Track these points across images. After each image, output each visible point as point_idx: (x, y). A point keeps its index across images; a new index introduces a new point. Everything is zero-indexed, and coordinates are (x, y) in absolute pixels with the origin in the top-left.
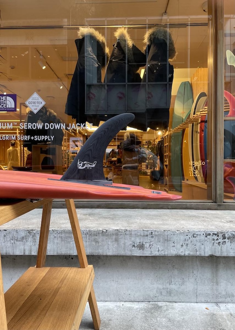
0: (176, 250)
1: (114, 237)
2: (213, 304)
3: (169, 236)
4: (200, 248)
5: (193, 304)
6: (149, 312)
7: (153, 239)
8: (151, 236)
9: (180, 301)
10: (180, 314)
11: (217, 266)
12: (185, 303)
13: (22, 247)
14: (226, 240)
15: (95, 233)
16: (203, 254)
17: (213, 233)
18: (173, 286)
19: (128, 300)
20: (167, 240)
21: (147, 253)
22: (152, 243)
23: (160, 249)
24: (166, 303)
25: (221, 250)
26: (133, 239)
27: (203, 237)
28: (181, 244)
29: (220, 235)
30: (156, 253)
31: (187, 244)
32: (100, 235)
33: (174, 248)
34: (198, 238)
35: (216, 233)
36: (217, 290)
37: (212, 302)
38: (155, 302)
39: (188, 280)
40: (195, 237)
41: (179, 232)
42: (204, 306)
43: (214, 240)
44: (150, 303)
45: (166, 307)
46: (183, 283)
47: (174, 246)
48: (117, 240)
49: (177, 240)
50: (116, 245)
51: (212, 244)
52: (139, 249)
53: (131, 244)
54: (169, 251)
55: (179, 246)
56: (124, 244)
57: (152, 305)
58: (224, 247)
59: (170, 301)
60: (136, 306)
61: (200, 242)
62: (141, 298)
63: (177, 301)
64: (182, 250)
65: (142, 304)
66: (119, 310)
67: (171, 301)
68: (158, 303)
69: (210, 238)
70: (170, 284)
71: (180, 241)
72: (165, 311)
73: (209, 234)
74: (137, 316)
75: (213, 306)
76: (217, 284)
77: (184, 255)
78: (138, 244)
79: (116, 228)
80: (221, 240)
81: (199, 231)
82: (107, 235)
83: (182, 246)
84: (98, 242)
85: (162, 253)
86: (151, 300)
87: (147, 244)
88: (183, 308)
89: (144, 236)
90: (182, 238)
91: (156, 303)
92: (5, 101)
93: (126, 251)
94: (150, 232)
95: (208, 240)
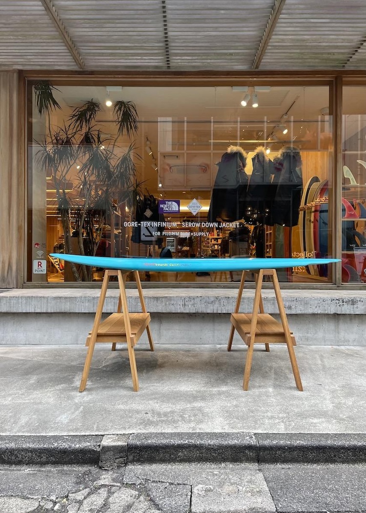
1: (272, 302)
3: (307, 301)
4: (328, 309)
5: (322, 346)
7: (297, 303)
8: (296, 301)
10: (315, 348)
11: (338, 321)
12: (317, 346)
13: (212, 308)
14: (344, 303)
16: (329, 313)
17: (336, 299)
18: (309, 334)
20: (306, 304)
21: (293, 312)
22: (296, 305)
23: (302, 309)
25: (341, 309)
27: (329, 302)
29: (341, 300)
30: (299, 312)
31: (319, 306)
32: (263, 300)
33: (311, 309)
34: (326, 302)
35: (338, 299)
36: (338, 337)
37: (335, 345)
39: (319, 330)
42: (330, 346)
43: (336, 303)
46: (316, 333)
48: (274, 304)
49: (313, 303)
50: (273, 307)
51: (335, 306)
52: (288, 309)
54: (308, 311)
55: (314, 308)
58: (343, 308)
59: (308, 344)
61: (327, 304)
64: (316, 310)
69: (334, 302)
70: (307, 334)
71: (315, 304)
73: (334, 300)
75: (336, 347)
76: (338, 333)
77: (317, 313)
78: (288, 306)
79: (272, 296)
80: (341, 304)
82: (268, 301)
83: (316, 307)
85: (303, 312)
87: (293, 306)
89: (291, 301)
90: (316, 302)
92: (171, 205)
94: (295, 298)
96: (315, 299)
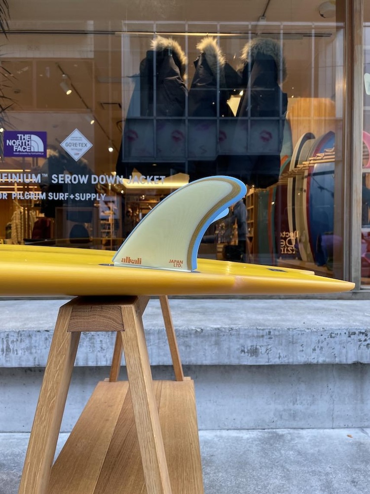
0: (305, 356)
1: (213, 339)
2: (357, 430)
3: (294, 337)
4: (340, 353)
5: (327, 430)
6: (266, 443)
7: (271, 341)
8: (269, 336)
9: (309, 426)
10: (312, 444)
11: (362, 377)
12: (316, 430)
15: (185, 333)
16: (344, 361)
17: (359, 331)
18: (299, 406)
19: (232, 428)
20: (292, 342)
21: (262, 361)
22: (269, 347)
23: (281, 355)
24: (289, 429)
26: (242, 341)
27: (344, 338)
28: (313, 347)
29: (369, 335)
30: (275, 361)
31: (322, 348)
32: (193, 336)
33: (302, 354)
34: (337, 339)
35: (364, 331)
36: (362, 410)
37: (354, 428)
38: (272, 428)
39: (321, 397)
40: (334, 337)
41: (310, 330)
42: (344, 432)
43: (360, 341)
44: (266, 430)
45: (289, 435)
46: (313, 402)
47: (302, 351)
48: (217, 343)
49: (307, 342)
50: (216, 350)
51: (358, 346)
52: (251, 356)
53: (238, 349)
54: (295, 358)
55: (310, 350)
56: (229, 349)
57: (269, 433)
59: (294, 426)
60: (245, 435)
61: (340, 344)
62: (252, 425)
63: (304, 427)
64: (314, 355)
65: (253, 433)
66: (221, 441)
67: (297, 427)
68: (277, 430)
69: (356, 338)
70: (294, 404)
71: (311, 344)
72: (290, 441)
73: (354, 333)
74: (250, 449)
75: (357, 433)
76: (362, 401)
77: (318, 362)
78: (249, 348)
79: (215, 326)
81: (339, 329)
82: (204, 336)
83: (314, 350)
84: (190, 347)
85: (285, 361)
86: (266, 427)
87: (262, 348)
88: (315, 436)
89: (258, 337)
90: (314, 338)
91: (274, 430)
92: (28, 141)
93: (232, 359)
94: (267, 331)
95: (352, 341)
96: (312, 332)
